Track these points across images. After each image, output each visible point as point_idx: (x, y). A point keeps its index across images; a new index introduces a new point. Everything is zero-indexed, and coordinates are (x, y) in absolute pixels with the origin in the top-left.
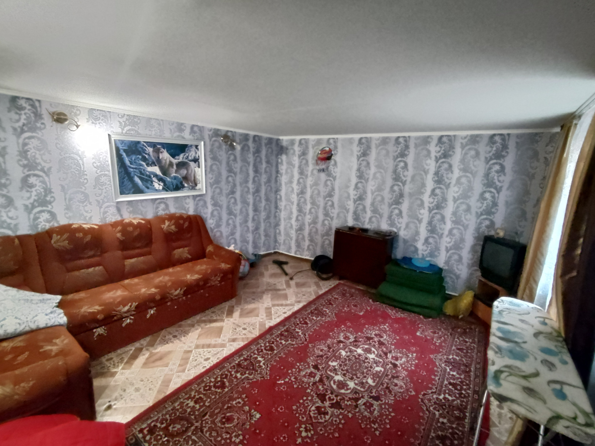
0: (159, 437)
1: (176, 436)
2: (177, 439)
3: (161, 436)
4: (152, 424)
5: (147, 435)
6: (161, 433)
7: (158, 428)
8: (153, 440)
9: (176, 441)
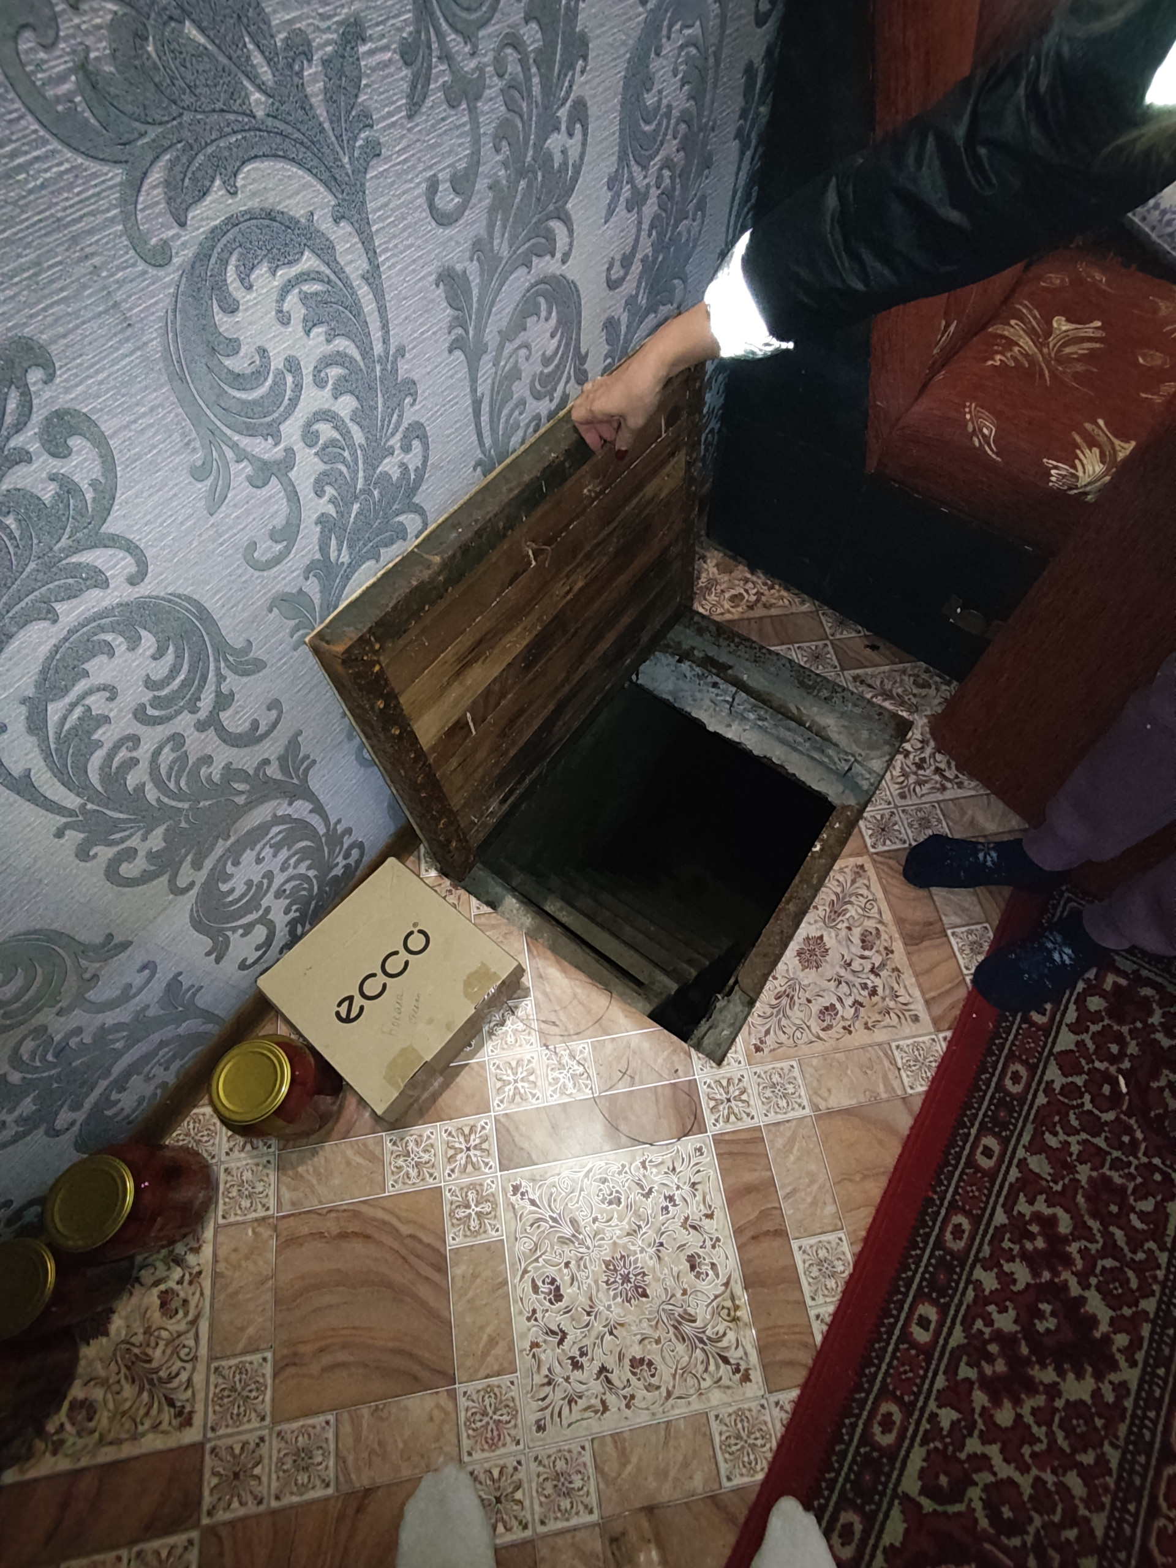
0: (1114, 1049)
1: (1147, 1124)
2: (1139, 1135)
3: (1122, 1054)
4: (1147, 991)
5: (1103, 994)
6: (1133, 1048)
7: (1144, 1022)
8: (1094, 1028)
9: (1129, 1130)
